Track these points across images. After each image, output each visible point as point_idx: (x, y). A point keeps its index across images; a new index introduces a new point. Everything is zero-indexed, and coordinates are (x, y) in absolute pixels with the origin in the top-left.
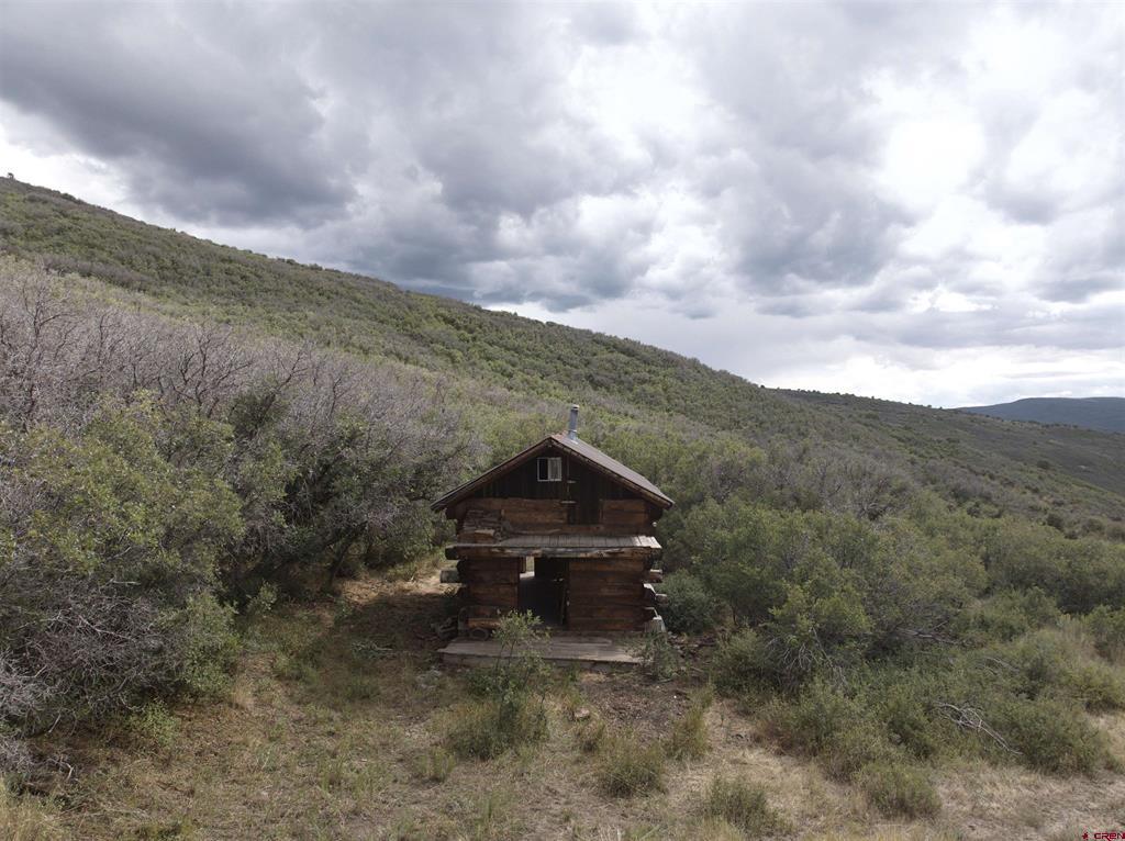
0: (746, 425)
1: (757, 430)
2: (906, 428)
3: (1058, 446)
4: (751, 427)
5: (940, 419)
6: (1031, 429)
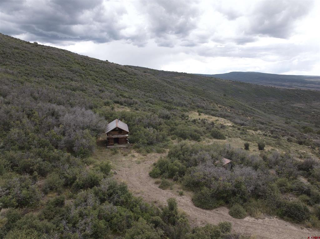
3: (235, 87)
6: (229, 82)
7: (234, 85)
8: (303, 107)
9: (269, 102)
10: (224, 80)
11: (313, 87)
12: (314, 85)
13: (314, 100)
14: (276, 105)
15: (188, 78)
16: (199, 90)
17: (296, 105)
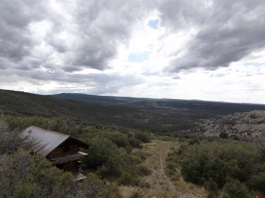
0: (6, 103)
1: (9, 104)
2: (42, 102)
4: (7, 104)
5: (45, 98)
6: (65, 100)
7: (69, 103)
8: (121, 118)
9: (98, 116)
10: (60, 99)
11: (120, 104)
13: (127, 113)
14: (104, 117)
17: (117, 116)
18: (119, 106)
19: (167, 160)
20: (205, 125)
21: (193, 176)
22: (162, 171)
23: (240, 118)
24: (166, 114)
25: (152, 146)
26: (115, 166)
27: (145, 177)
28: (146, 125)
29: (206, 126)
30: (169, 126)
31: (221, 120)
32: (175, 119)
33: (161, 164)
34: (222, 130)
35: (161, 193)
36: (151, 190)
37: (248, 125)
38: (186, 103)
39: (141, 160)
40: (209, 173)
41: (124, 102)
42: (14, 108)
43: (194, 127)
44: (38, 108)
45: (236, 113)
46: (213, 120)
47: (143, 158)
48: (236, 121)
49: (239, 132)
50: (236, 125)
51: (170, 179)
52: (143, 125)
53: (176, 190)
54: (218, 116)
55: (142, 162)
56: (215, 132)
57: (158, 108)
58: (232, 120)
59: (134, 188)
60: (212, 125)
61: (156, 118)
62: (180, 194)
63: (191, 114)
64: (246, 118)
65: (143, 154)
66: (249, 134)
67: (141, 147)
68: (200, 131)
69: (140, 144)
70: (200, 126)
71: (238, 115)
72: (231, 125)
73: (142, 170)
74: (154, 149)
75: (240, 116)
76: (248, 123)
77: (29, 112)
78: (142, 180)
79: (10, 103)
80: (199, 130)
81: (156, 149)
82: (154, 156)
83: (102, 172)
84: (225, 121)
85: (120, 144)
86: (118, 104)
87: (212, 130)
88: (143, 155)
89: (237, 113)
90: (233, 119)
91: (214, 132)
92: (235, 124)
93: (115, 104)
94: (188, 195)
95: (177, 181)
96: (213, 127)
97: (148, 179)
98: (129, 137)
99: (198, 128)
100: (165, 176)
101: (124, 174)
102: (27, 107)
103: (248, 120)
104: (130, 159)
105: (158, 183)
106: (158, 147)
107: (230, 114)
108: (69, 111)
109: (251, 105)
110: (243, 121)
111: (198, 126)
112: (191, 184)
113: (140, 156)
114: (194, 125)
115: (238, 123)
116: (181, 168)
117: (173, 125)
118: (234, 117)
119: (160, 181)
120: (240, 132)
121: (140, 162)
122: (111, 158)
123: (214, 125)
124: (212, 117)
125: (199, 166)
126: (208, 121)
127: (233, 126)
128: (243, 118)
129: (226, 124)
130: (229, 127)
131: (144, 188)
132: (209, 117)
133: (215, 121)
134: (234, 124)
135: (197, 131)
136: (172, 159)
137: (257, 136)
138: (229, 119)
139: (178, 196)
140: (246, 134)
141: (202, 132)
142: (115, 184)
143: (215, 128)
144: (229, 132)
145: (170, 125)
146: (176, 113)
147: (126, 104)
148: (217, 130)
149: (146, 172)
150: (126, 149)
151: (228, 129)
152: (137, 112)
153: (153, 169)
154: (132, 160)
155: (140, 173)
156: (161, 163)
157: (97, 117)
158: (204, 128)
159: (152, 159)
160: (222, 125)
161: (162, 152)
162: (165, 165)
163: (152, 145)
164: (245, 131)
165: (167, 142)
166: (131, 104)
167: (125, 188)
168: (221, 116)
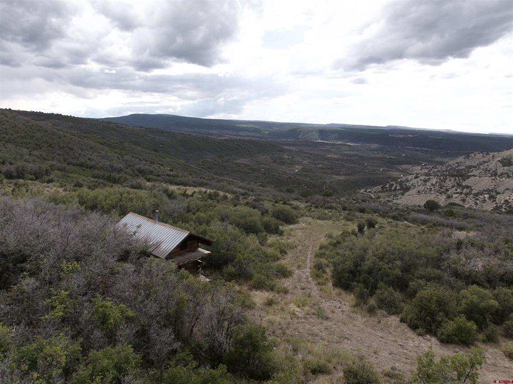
0: (43, 146)
1: (49, 148)
2: (102, 138)
3: (151, 137)
4: (46, 147)
6: (140, 130)
7: (149, 135)
8: (249, 164)
9: (205, 159)
10: (131, 127)
11: (247, 136)
12: (248, 134)
13: (259, 153)
14: (216, 163)
15: (67, 123)
16: (114, 143)
17: (240, 161)
18: (244, 141)
19: (316, 256)
20: (409, 177)
21: (343, 280)
22: (308, 271)
23: (481, 164)
24: (336, 156)
25: (299, 231)
26: (245, 266)
27: (283, 280)
28: (295, 177)
29: (411, 179)
30: (340, 180)
31: (443, 167)
32: (353, 165)
33: (308, 261)
34: (441, 188)
35: (300, 300)
36: (289, 297)
37: (494, 179)
38: (375, 133)
39: (280, 256)
40: (362, 278)
41: (255, 130)
42: (58, 155)
43: (388, 182)
44: (99, 153)
45: (473, 155)
46: (427, 168)
47: (283, 252)
48: (471, 170)
49: (474, 192)
50: (469, 179)
51: (316, 282)
52: (290, 178)
53: (320, 296)
54: (438, 159)
55: (280, 259)
56: (428, 191)
57: (321, 142)
58: (464, 167)
59: (269, 293)
60: (423, 178)
61: (316, 164)
62: (324, 301)
63: (386, 156)
64: (492, 165)
65: (284, 245)
66: (491, 197)
67: (281, 234)
68: (398, 190)
69: (281, 227)
70: (399, 180)
71: (478, 157)
72: (460, 178)
73: (279, 271)
74: (301, 237)
75: (482, 160)
76: (496, 175)
77: (86, 162)
78: (279, 283)
79: (50, 146)
80: (398, 188)
81: (305, 235)
82: (300, 248)
83: (229, 273)
84: (450, 169)
85: (250, 229)
86: (243, 136)
87: (421, 188)
88: (284, 248)
89: (475, 155)
90: (466, 166)
91: (426, 192)
92: (468, 177)
93: (236, 136)
94: (333, 303)
95: (323, 286)
96: (425, 181)
97: (286, 283)
98: (263, 214)
99: (396, 183)
100: (310, 279)
101: (256, 276)
102: (80, 152)
103: (496, 169)
104: (265, 254)
105: (299, 287)
106: (308, 231)
107: (462, 155)
108: (152, 154)
109: (507, 138)
110: (486, 170)
111: (395, 179)
112: (340, 290)
113: (279, 250)
114: (389, 178)
115: (474, 176)
116: (332, 268)
117: (348, 177)
118: (468, 163)
119: (303, 285)
120: (476, 192)
121: (278, 259)
122: (240, 256)
123: (427, 178)
124: (426, 162)
125: (353, 268)
126: (417, 169)
127: (464, 180)
128: (487, 164)
129: (450, 176)
130: (457, 183)
131: (281, 293)
132: (421, 162)
133: (431, 170)
134: (465, 177)
135: (393, 188)
136: (324, 254)
137: (506, 201)
138: (459, 166)
139: (320, 303)
140: (487, 196)
141: (402, 191)
142: (245, 288)
143: (429, 184)
144: (454, 193)
145: (342, 178)
146: (355, 153)
147: (258, 135)
148: (432, 187)
149: (284, 273)
150: (259, 238)
151: (453, 187)
152: (279, 151)
153: (295, 269)
154: (266, 256)
155: (277, 275)
156: (308, 259)
157: (202, 162)
158: (408, 184)
159: (296, 253)
160: (442, 178)
161: (313, 241)
162: (313, 262)
163: (300, 229)
164: (485, 191)
165: (325, 221)
166: (269, 134)
167: (258, 293)
168: (445, 160)
